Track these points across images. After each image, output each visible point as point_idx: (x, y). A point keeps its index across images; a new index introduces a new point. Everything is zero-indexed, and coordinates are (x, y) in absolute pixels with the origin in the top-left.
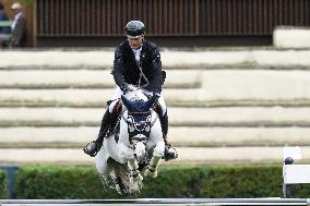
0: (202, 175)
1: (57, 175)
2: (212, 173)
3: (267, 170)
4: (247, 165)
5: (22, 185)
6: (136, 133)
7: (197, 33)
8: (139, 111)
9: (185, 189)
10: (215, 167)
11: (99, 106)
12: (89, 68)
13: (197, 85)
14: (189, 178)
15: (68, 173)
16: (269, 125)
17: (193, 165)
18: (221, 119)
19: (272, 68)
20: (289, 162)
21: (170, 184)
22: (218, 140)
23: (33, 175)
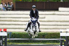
0: (45, 34)
1: (19, 34)
2: (47, 34)
3: (57, 34)
4: (54, 33)
5: (12, 36)
6: (33, 26)
7: (45, 8)
8: (34, 22)
9: (42, 37)
10: (48, 33)
11: (27, 21)
12: (25, 14)
13: (44, 18)
14: (43, 35)
15: (21, 34)
16: (57, 25)
17: (44, 33)
18: (49, 24)
19: (58, 15)
20: (61, 32)
21: (40, 36)
22: (48, 28)
23: (14, 34)
